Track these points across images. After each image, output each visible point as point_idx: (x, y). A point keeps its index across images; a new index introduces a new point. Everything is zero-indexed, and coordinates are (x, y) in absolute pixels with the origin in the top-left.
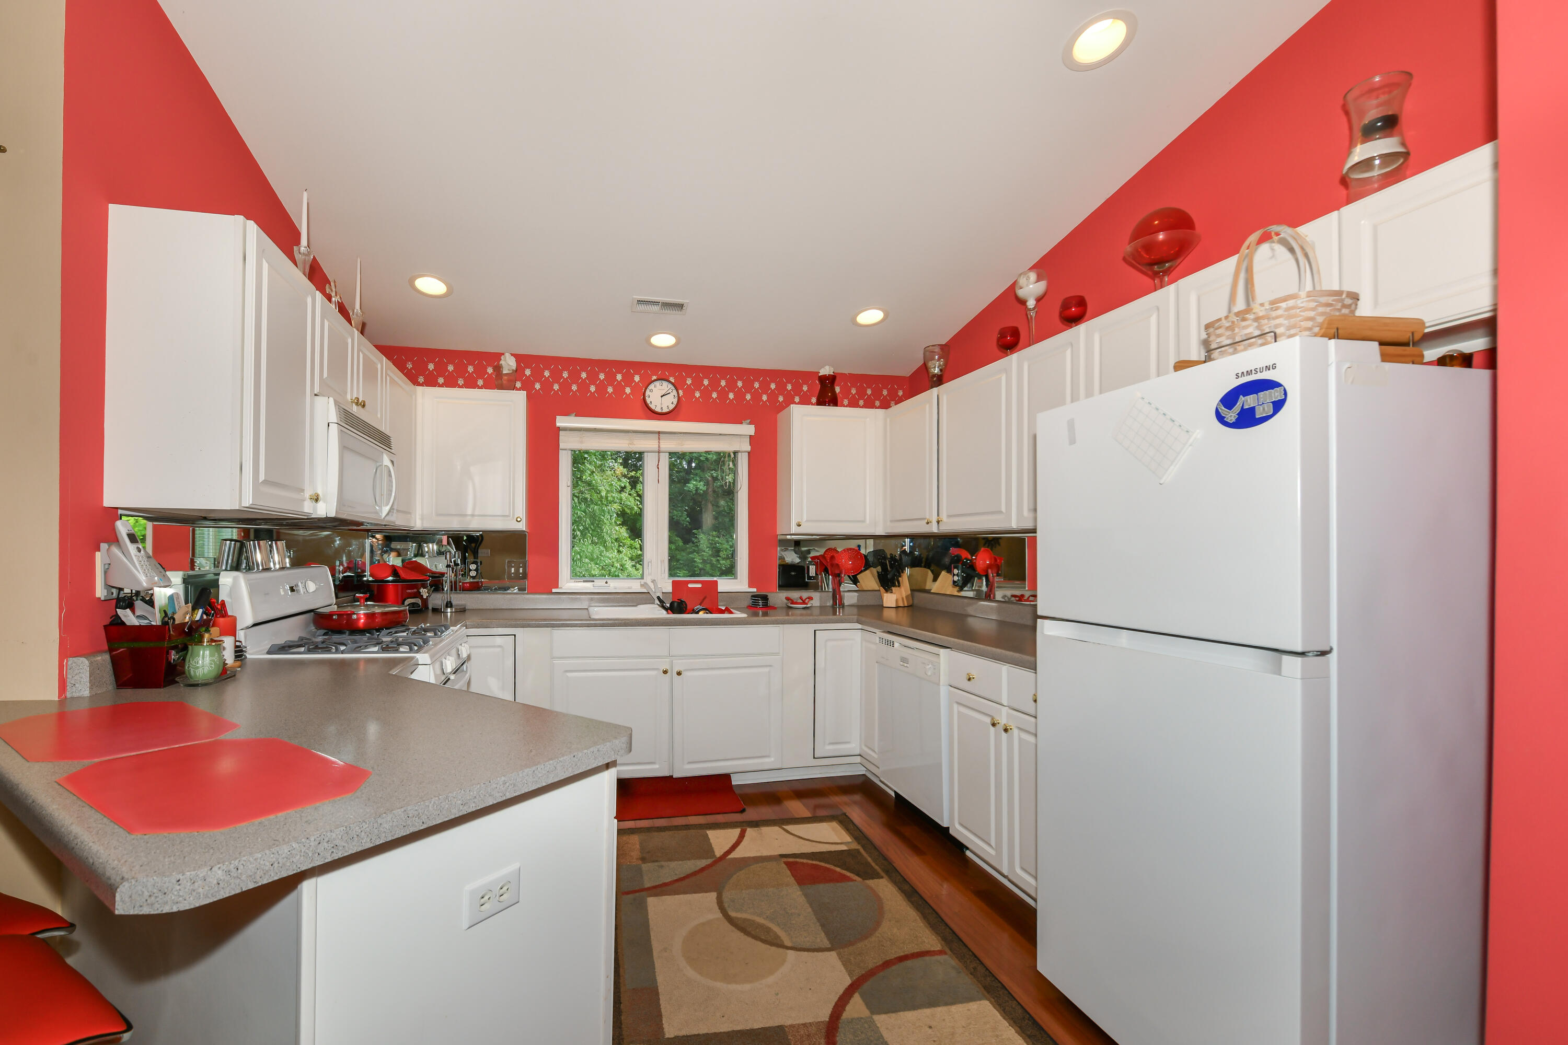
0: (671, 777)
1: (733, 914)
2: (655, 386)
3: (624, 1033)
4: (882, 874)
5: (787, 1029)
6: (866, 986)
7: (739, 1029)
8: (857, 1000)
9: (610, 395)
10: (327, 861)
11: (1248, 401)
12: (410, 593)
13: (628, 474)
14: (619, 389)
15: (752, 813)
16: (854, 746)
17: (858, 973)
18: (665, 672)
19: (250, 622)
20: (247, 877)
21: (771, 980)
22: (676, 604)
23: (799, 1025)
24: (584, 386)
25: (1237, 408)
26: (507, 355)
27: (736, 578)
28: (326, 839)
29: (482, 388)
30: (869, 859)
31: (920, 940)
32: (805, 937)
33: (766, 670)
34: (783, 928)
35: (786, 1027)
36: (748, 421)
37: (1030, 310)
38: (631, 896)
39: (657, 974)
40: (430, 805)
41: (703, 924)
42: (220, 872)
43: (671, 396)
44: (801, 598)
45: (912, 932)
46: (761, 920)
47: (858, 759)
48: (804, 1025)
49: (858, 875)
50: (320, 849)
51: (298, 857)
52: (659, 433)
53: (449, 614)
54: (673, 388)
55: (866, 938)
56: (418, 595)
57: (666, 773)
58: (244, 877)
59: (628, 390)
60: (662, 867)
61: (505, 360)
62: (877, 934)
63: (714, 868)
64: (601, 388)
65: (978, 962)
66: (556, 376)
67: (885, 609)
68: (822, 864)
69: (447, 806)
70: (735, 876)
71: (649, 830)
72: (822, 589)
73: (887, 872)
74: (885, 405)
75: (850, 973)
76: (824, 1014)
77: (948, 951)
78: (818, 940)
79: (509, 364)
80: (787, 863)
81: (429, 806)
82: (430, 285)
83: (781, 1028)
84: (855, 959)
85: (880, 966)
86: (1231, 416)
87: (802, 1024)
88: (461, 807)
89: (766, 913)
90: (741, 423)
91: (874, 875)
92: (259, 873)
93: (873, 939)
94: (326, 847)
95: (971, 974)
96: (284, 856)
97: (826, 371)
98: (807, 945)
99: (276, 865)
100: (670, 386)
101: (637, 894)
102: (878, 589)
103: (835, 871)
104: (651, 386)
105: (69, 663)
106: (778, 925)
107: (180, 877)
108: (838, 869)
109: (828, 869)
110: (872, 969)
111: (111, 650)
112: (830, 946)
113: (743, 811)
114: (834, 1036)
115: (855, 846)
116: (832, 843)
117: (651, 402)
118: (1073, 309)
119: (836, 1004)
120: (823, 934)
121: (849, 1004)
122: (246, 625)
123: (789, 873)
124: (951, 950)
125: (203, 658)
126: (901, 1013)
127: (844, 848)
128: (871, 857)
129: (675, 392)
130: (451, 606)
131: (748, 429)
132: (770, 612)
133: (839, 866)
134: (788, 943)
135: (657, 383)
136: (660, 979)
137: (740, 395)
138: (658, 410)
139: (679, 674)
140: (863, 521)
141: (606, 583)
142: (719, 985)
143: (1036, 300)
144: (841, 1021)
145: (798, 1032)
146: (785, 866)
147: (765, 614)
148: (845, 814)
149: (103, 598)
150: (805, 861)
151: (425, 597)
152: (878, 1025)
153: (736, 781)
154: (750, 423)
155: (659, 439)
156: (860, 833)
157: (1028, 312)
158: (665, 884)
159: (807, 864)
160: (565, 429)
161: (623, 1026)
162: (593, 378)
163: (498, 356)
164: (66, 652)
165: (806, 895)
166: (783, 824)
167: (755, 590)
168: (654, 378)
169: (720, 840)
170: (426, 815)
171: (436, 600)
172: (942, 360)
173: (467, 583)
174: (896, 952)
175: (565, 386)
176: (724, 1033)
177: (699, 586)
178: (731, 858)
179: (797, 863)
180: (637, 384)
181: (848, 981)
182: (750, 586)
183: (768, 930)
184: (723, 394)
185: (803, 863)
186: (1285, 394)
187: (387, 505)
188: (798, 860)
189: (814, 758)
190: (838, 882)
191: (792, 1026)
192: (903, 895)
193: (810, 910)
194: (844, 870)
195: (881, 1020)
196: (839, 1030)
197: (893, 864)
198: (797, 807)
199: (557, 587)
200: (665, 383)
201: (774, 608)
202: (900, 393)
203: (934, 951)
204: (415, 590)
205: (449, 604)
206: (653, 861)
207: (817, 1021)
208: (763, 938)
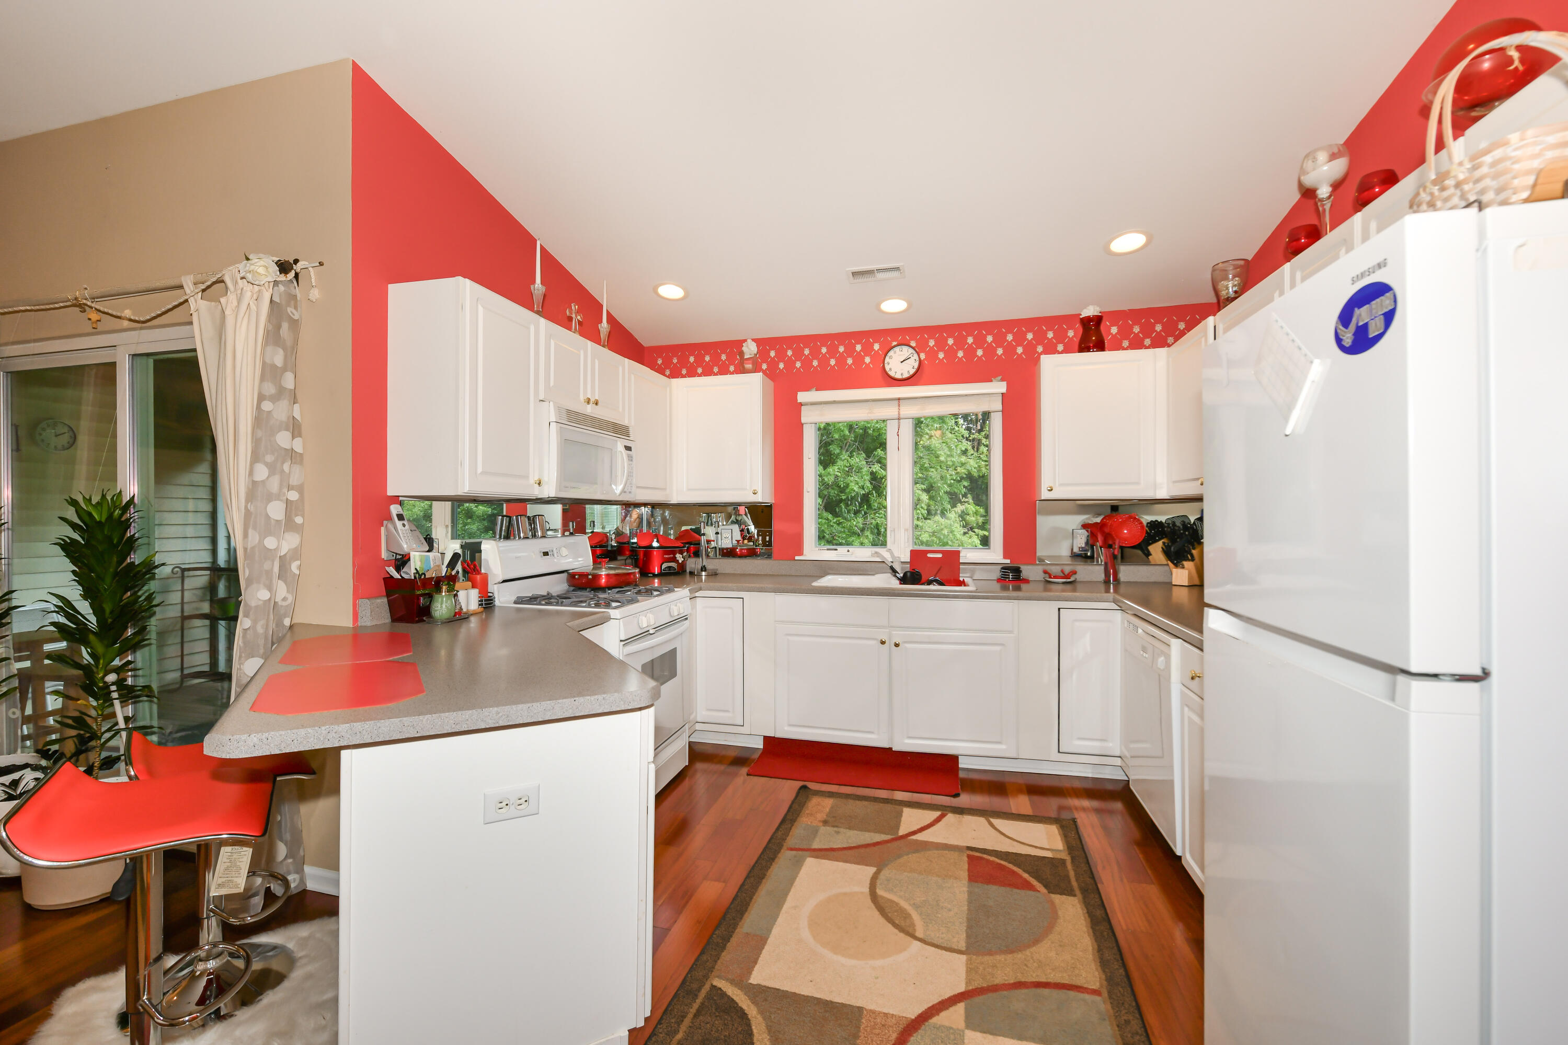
0: (890, 749)
1: (880, 892)
2: (895, 353)
3: (716, 967)
4: (1078, 892)
5: (865, 1012)
6: (978, 1000)
7: (819, 997)
8: (960, 1008)
9: (850, 366)
10: (335, 746)
11: (1362, 315)
12: (666, 558)
13: (969, 436)
14: (859, 359)
15: (965, 799)
16: (1114, 746)
17: (978, 983)
18: (883, 643)
19: (501, 579)
20: (274, 745)
21: (879, 963)
22: (909, 574)
23: (880, 1013)
24: (824, 361)
25: (1352, 327)
26: (749, 341)
27: (989, 549)
28: (335, 731)
29: (717, 375)
30: (1072, 874)
31: (1077, 972)
32: (942, 933)
33: (998, 648)
34: (924, 919)
35: (866, 1010)
36: (1000, 378)
37: (1321, 200)
38: (794, 853)
39: (775, 926)
40: (424, 720)
41: (845, 894)
42: (255, 739)
43: (913, 359)
44: (1062, 571)
45: (1073, 961)
46: (904, 904)
47: (1118, 762)
48: (886, 1015)
49: (1046, 886)
50: (330, 736)
51: (312, 739)
52: (899, 399)
53: (704, 577)
54: (914, 352)
55: (1012, 952)
56: (674, 560)
57: (886, 745)
58: (272, 745)
59: (867, 360)
60: (838, 833)
61: (747, 346)
62: (1028, 952)
63: (889, 845)
64: (841, 360)
65: (1137, 1016)
66: (798, 354)
67: (1174, 588)
68: (1011, 866)
69: (440, 723)
70: (905, 857)
71: (847, 796)
72: (1098, 561)
73: (1085, 891)
74: (1160, 342)
75: (968, 982)
76: (912, 1012)
77: (1105, 994)
78: (955, 940)
79: (750, 349)
80: (969, 857)
81: (422, 721)
82: (671, 292)
83: (860, 1009)
84: (984, 970)
85: (1009, 984)
86: (1348, 340)
87: (884, 1013)
88: (454, 726)
89: (914, 900)
90: (991, 381)
91: (1068, 891)
92: (283, 745)
93: (1020, 955)
94: (334, 736)
95: (1118, 1026)
96: (301, 736)
97: (1090, 311)
98: (939, 942)
99: (295, 741)
100: (911, 350)
101: (800, 852)
102: (1166, 563)
103: (1021, 877)
104: (891, 353)
105: (360, 602)
106: (921, 914)
107: (231, 738)
108: (1026, 876)
109: (1014, 872)
110: (997, 985)
111: (388, 595)
112: (964, 949)
113: (956, 795)
114: (910, 1035)
115: (1065, 856)
116: (1036, 847)
117: (890, 369)
118: (1377, 190)
119: (933, 1006)
120: (965, 935)
121: (947, 1011)
122: (498, 581)
123: (966, 866)
124: (1109, 992)
125: (441, 604)
126: (1000, 1038)
127: (1049, 854)
128: (1075, 871)
129: (916, 356)
130: (705, 571)
131: (999, 387)
132: (1024, 586)
133: (1028, 873)
134: (919, 934)
135: (897, 349)
136: (775, 931)
137: (990, 351)
138: (898, 376)
139: (897, 645)
140: (1138, 483)
141: (848, 551)
142: (827, 953)
143: (1331, 186)
144: (927, 1024)
145: (875, 1019)
146: (966, 859)
147: (1018, 589)
148: (1074, 821)
149: (385, 559)
150: (992, 859)
151: (680, 562)
152: (965, 1041)
153: (963, 763)
154: (1002, 380)
155: (899, 406)
156: (1078, 843)
157: (1319, 204)
158: (832, 850)
159: (993, 862)
160: (806, 404)
161: (719, 961)
162: (833, 352)
163: (740, 343)
164: (357, 596)
165: (970, 893)
166: (993, 817)
167: (1008, 561)
168: (894, 343)
169: (911, 819)
170: (420, 727)
171: (692, 564)
172: (1237, 279)
173: (744, 549)
174: (1037, 976)
175: (807, 363)
176: (803, 995)
177: (940, 556)
178: (917, 840)
179: (981, 858)
180: (877, 352)
181: (961, 988)
182: (1005, 557)
183: (907, 916)
184: (970, 352)
185: (988, 861)
186: (1395, 301)
187: (621, 484)
188: (985, 856)
189: (1059, 752)
190: (1018, 888)
191: (873, 1012)
192: (1089, 920)
193: (966, 908)
194: (1033, 877)
195: (970, 1035)
196: (919, 1031)
197: (1099, 886)
198: (1022, 803)
199: (801, 554)
200: (905, 348)
201: (1027, 581)
202: (1182, 326)
203: (1086, 988)
204: (672, 556)
205: (703, 569)
206: (833, 826)
207: (901, 1015)
208: (897, 922)
